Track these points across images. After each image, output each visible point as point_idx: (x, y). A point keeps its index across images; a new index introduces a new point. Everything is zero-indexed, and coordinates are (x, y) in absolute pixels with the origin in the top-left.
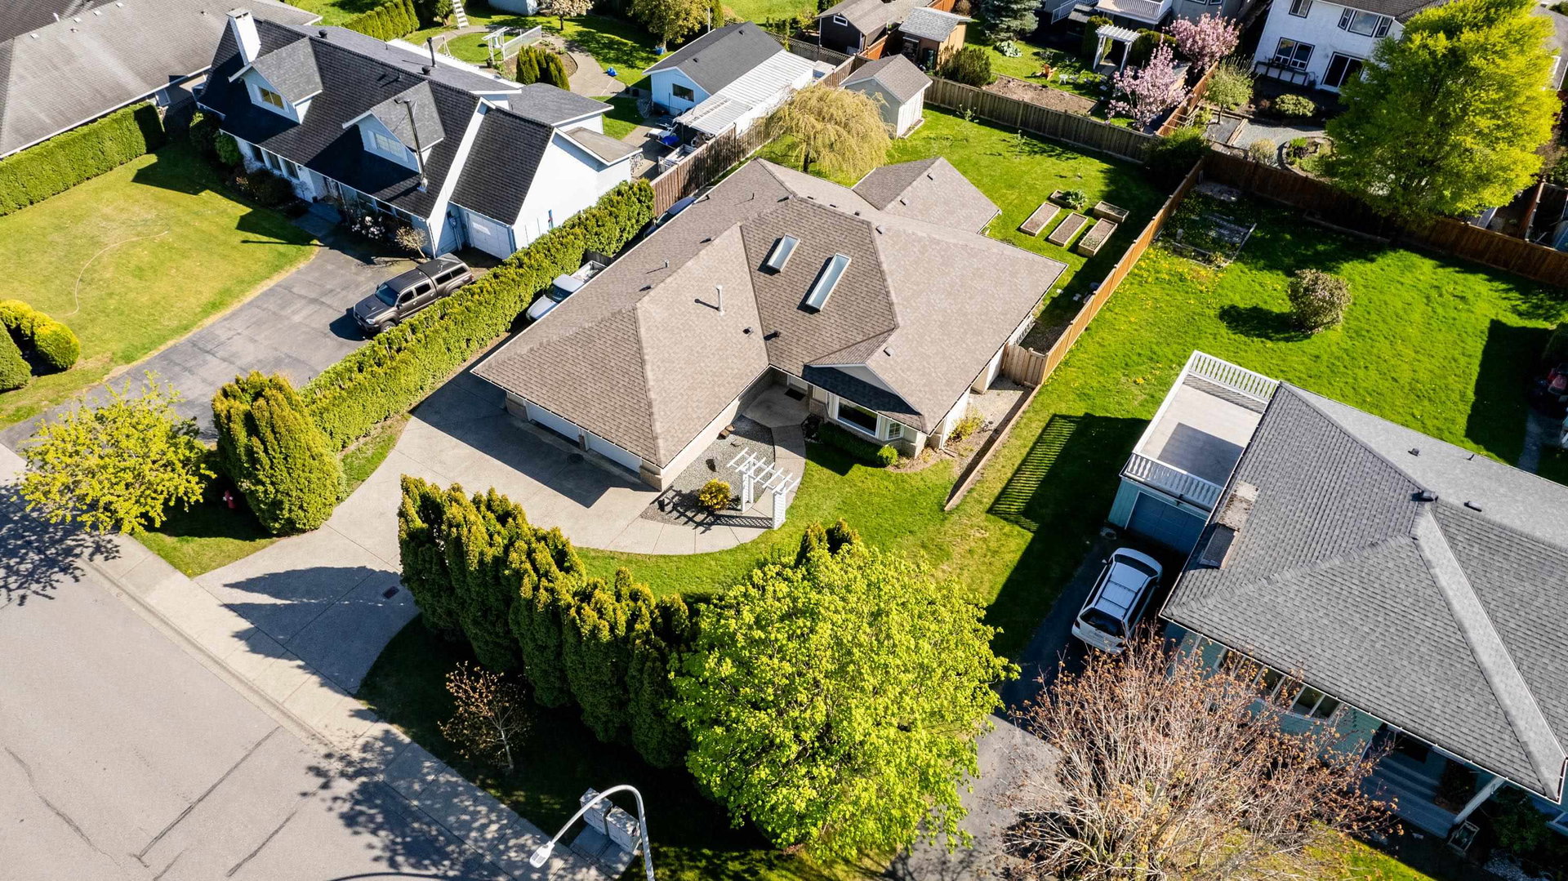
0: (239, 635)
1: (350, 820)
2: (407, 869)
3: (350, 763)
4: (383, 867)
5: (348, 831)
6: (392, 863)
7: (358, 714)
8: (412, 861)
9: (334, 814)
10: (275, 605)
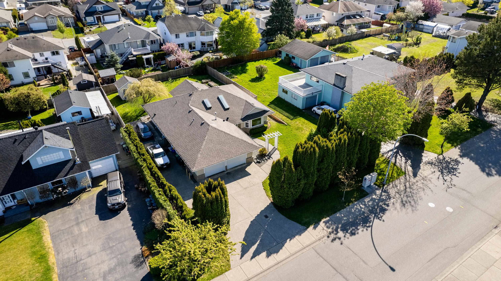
0: (268, 256)
1: (353, 234)
2: (371, 224)
3: (333, 232)
4: (370, 229)
5: (357, 235)
6: (369, 227)
7: (315, 228)
8: (368, 223)
9: (350, 237)
10: (258, 245)
